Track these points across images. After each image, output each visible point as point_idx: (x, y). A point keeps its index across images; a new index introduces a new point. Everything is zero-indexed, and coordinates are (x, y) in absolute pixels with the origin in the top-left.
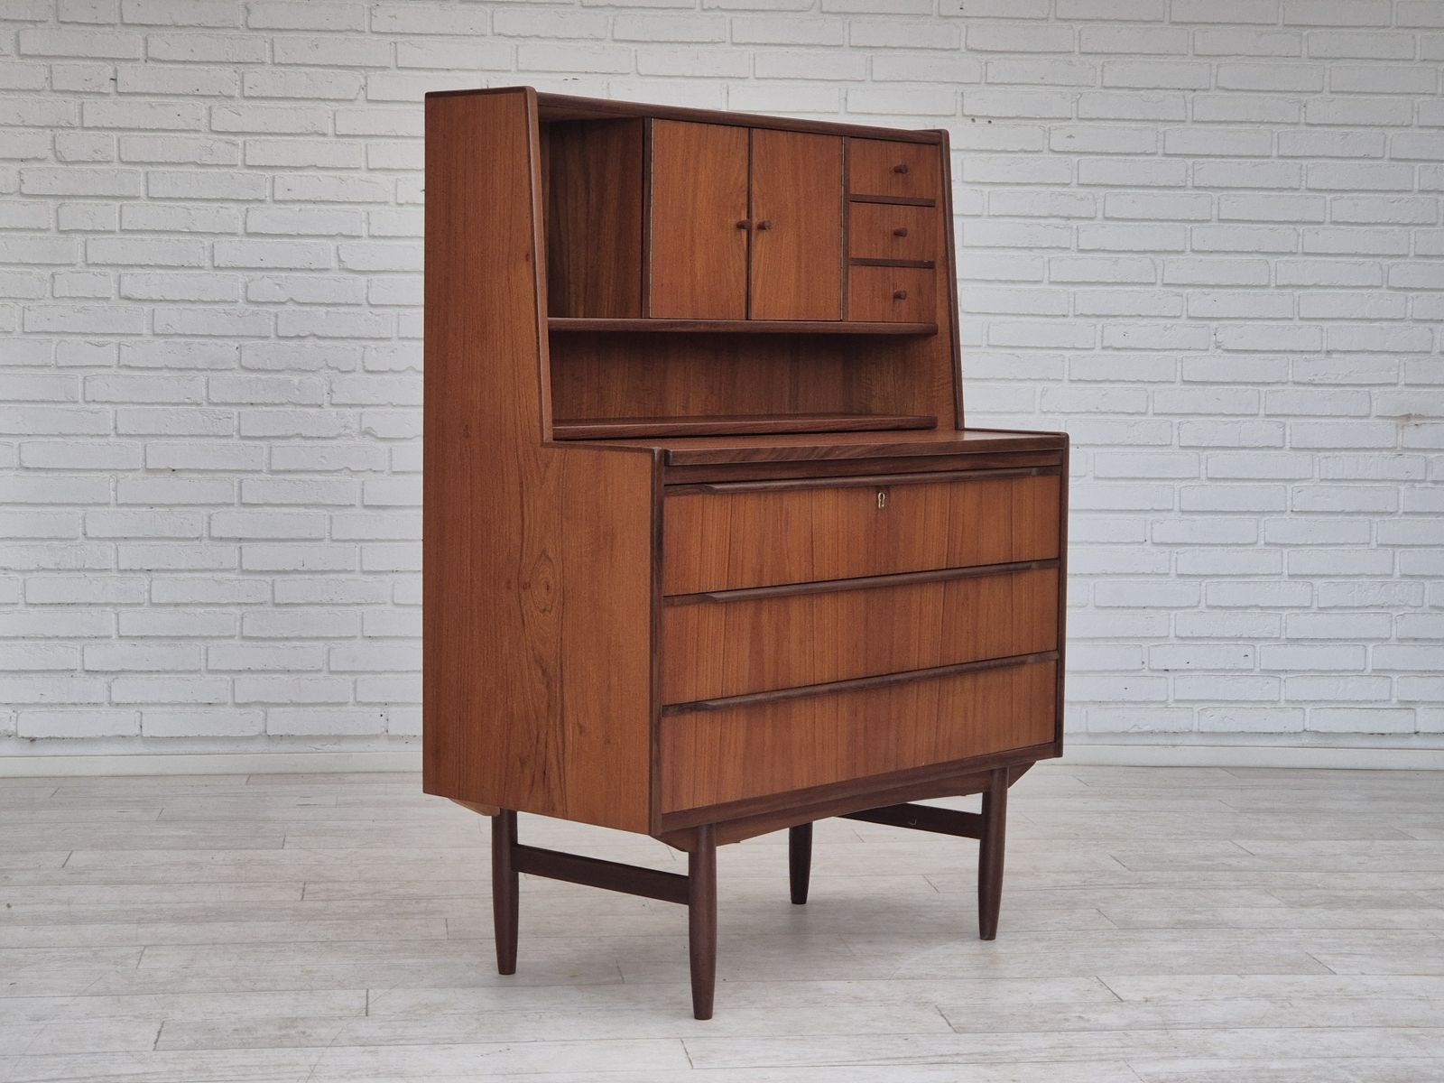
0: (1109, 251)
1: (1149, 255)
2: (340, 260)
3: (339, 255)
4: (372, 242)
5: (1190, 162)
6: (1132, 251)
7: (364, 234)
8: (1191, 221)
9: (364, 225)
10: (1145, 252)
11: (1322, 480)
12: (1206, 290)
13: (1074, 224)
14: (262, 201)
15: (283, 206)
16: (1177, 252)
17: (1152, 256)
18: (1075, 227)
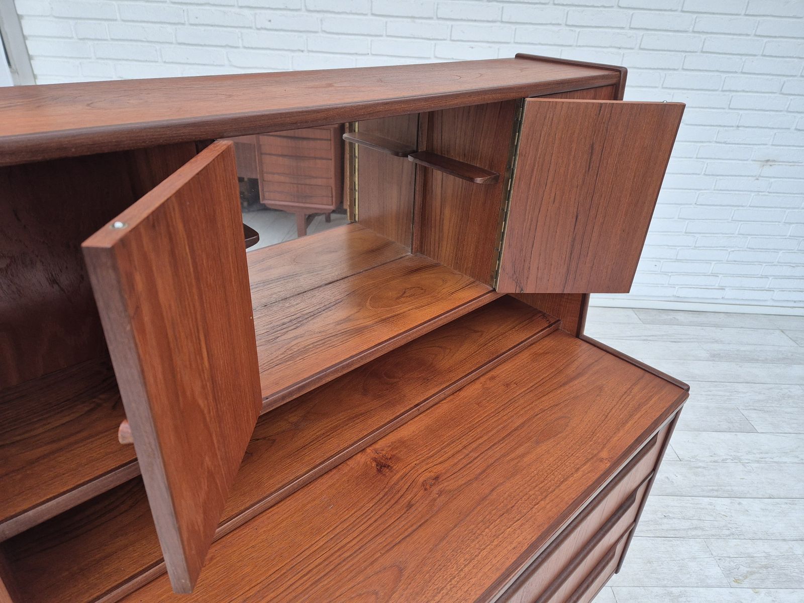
0: (638, 68)
1: (658, 71)
2: (229, 61)
3: (228, 58)
4: (245, 50)
5: (695, 16)
6: (650, 69)
7: (240, 45)
8: (686, 52)
9: (240, 40)
10: (658, 69)
11: (715, 190)
12: (684, 91)
13: (621, 51)
14: (183, 24)
15: (195, 27)
16: (674, 70)
17: (660, 71)
18: (622, 54)
